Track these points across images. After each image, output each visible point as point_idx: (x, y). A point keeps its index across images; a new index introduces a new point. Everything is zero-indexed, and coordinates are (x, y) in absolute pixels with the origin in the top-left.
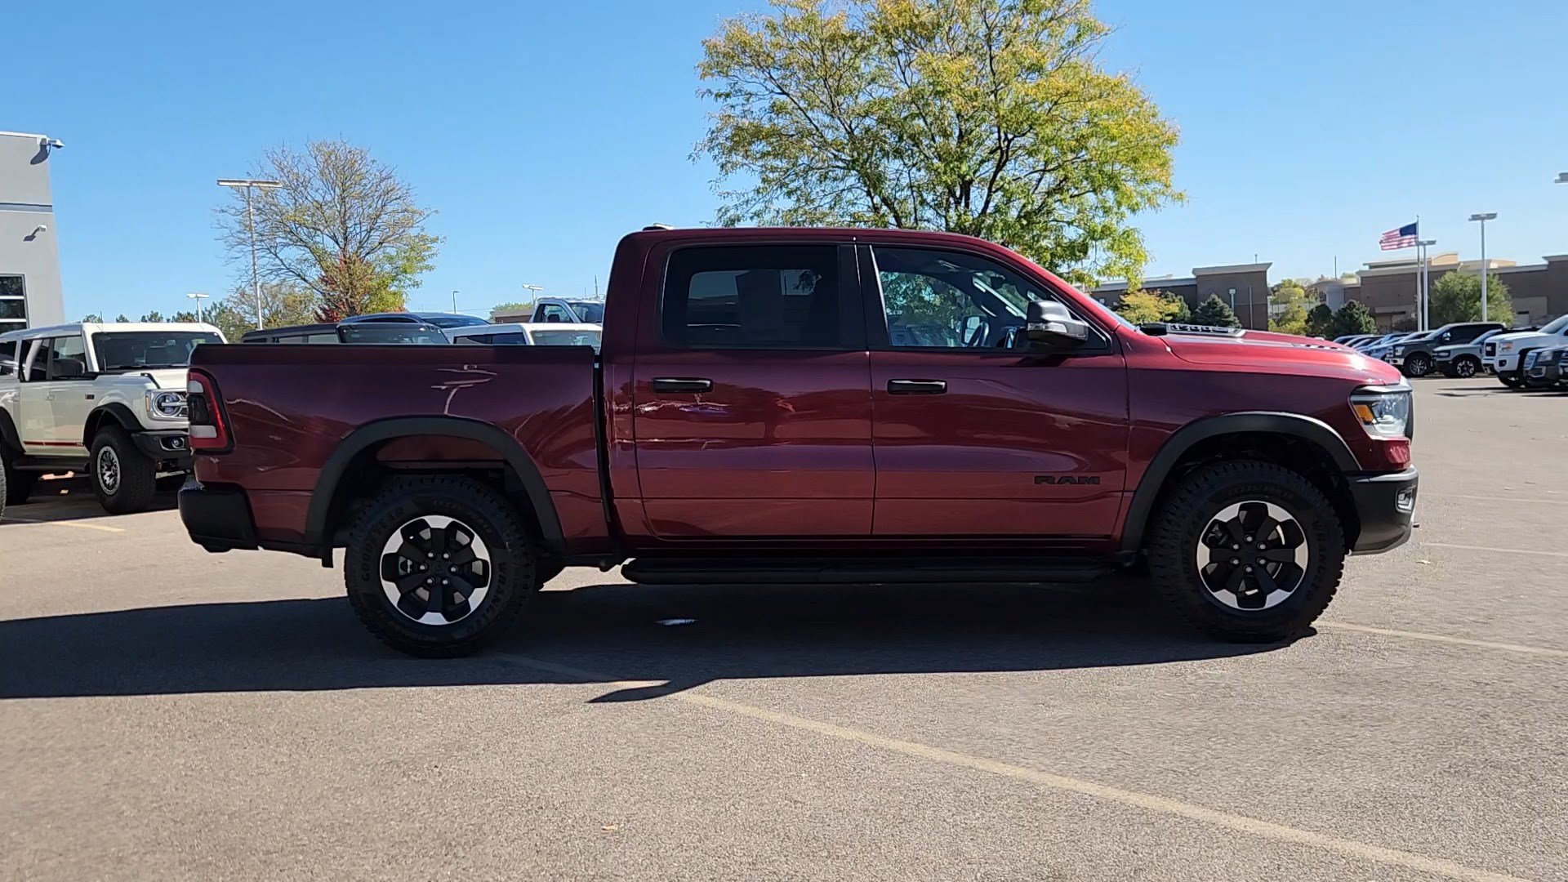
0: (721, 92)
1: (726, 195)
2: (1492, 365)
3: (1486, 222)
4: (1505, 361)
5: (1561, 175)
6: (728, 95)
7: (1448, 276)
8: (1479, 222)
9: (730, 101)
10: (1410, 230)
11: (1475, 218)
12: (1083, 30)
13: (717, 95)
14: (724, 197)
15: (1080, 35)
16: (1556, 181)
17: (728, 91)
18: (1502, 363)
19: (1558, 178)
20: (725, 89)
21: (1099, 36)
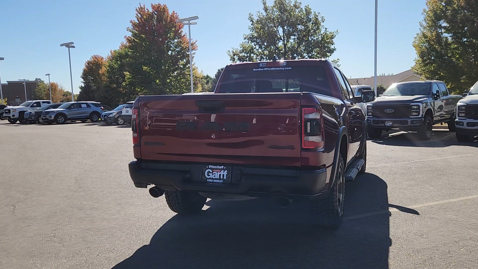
2: (10, 116)
4: (15, 115)
18: (13, 116)
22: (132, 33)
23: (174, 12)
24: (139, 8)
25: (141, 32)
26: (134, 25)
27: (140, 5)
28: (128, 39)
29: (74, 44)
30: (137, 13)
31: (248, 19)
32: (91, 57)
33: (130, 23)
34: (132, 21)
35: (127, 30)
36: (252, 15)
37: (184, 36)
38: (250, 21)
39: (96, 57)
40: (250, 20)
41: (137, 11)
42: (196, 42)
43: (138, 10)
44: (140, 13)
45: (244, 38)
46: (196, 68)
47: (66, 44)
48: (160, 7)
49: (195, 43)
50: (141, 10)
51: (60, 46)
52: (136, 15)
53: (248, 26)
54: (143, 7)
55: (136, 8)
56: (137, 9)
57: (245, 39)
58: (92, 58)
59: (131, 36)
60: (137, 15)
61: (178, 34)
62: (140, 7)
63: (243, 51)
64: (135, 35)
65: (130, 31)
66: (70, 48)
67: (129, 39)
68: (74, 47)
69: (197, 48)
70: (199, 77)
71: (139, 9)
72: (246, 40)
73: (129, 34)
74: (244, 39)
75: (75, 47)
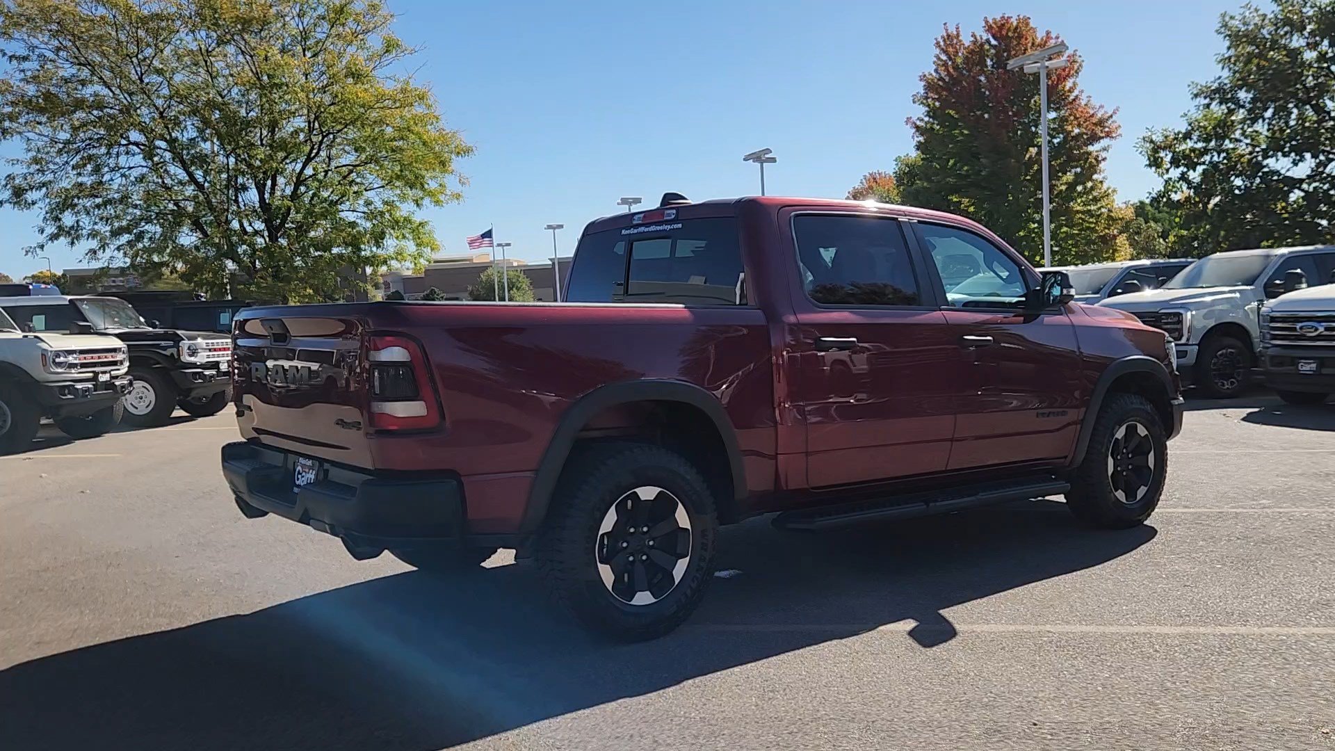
0: (17, 54)
1: (15, 162)
3: (557, 231)
5: (622, 199)
6: (25, 59)
7: (489, 271)
8: (552, 231)
9: (26, 65)
10: (488, 234)
11: (549, 227)
12: (390, 46)
13: (11, 57)
14: (13, 164)
15: (387, 51)
16: (618, 204)
17: (25, 54)
19: (620, 201)
20: (22, 52)
21: (402, 54)
22: (927, 109)
23: (1048, 33)
24: (942, 37)
25: (945, 104)
26: (930, 86)
27: (947, 30)
28: (915, 124)
29: (771, 152)
30: (938, 51)
31: (1217, 31)
32: (862, 178)
33: (921, 80)
34: (925, 76)
35: (914, 102)
36: (1232, 18)
37: (1074, 100)
38: (1225, 37)
39: (874, 179)
40: (1223, 35)
41: (940, 46)
42: (1114, 113)
43: (942, 43)
44: (945, 52)
45: (1192, 96)
46: (1110, 191)
47: (754, 156)
48: (1007, 26)
49: (1111, 116)
50: (949, 42)
51: (745, 160)
52: (935, 59)
53: (1216, 55)
54: (955, 33)
55: (936, 39)
56: (938, 43)
57: (1196, 96)
58: (864, 181)
59: (922, 116)
60: (939, 59)
61: (1058, 98)
62: (945, 34)
63: (1187, 136)
64: (932, 113)
65: (922, 103)
66: (764, 164)
67: (918, 123)
68: (773, 160)
69: (1119, 131)
70: (1121, 216)
71: (944, 41)
72: (1198, 99)
73: (919, 112)
74: (1192, 99)
75: (775, 161)
